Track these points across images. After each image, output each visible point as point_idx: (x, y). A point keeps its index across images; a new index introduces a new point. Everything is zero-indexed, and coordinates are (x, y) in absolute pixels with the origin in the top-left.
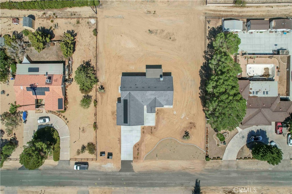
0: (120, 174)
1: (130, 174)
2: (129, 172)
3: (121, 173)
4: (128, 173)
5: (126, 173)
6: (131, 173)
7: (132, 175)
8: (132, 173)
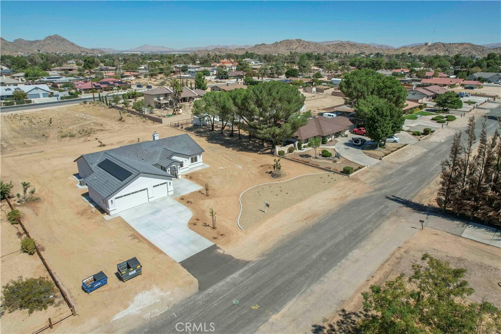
0: (209, 295)
1: (242, 275)
2: (232, 273)
3: (210, 290)
4: (236, 275)
5: (229, 279)
6: (241, 271)
7: (254, 273)
8: (245, 268)
